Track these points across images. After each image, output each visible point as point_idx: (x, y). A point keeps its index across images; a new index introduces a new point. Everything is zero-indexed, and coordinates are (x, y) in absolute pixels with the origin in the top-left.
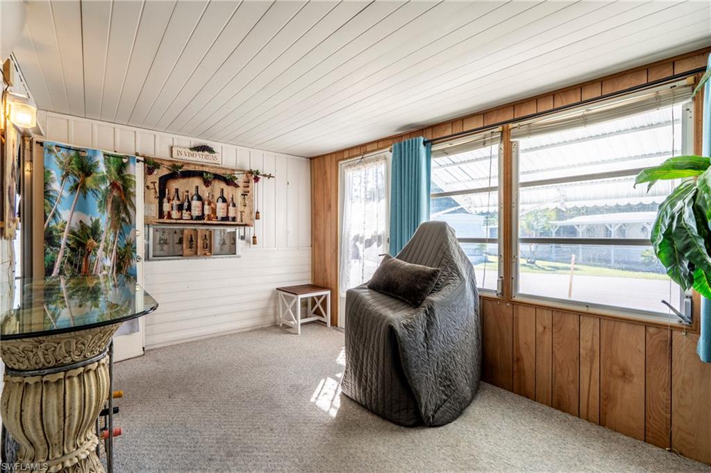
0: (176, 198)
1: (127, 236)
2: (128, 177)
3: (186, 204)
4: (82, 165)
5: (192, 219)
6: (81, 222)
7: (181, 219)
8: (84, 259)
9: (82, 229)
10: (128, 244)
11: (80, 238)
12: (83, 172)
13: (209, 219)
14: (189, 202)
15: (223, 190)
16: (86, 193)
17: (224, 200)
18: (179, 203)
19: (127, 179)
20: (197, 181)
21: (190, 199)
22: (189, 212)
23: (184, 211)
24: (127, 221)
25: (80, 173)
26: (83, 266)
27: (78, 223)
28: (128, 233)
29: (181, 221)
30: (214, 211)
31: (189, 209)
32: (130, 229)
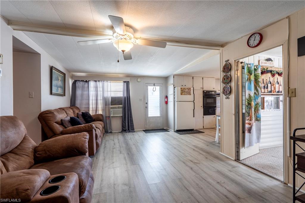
0: (263, 83)
1: (257, 100)
2: (258, 75)
3: (266, 86)
4: (249, 71)
5: (268, 92)
6: (249, 94)
7: (265, 92)
8: (250, 110)
9: (250, 98)
10: (257, 104)
11: (249, 101)
12: (250, 73)
13: (274, 92)
14: (267, 85)
15: (278, 78)
16: (251, 82)
17: (278, 84)
18: (264, 85)
19: (257, 75)
20: (269, 75)
21: (268, 83)
22: (267, 89)
23: (265, 89)
24: (257, 93)
25: (249, 74)
26: (250, 113)
27: (248, 95)
28: (257, 99)
29: (264, 94)
30: (275, 88)
31: (267, 88)
32: (258, 97)
